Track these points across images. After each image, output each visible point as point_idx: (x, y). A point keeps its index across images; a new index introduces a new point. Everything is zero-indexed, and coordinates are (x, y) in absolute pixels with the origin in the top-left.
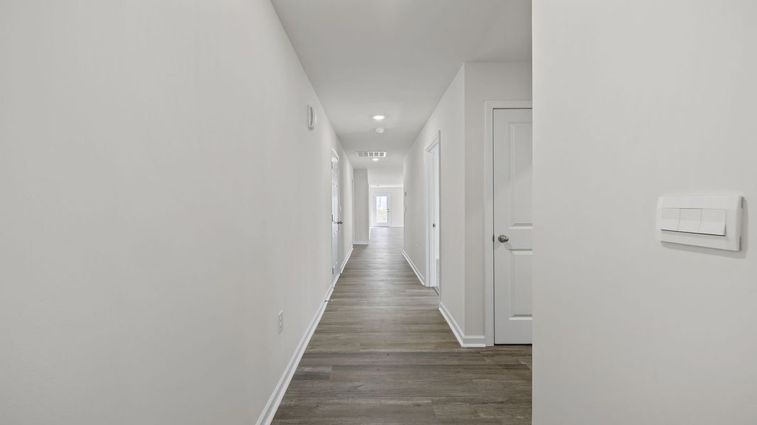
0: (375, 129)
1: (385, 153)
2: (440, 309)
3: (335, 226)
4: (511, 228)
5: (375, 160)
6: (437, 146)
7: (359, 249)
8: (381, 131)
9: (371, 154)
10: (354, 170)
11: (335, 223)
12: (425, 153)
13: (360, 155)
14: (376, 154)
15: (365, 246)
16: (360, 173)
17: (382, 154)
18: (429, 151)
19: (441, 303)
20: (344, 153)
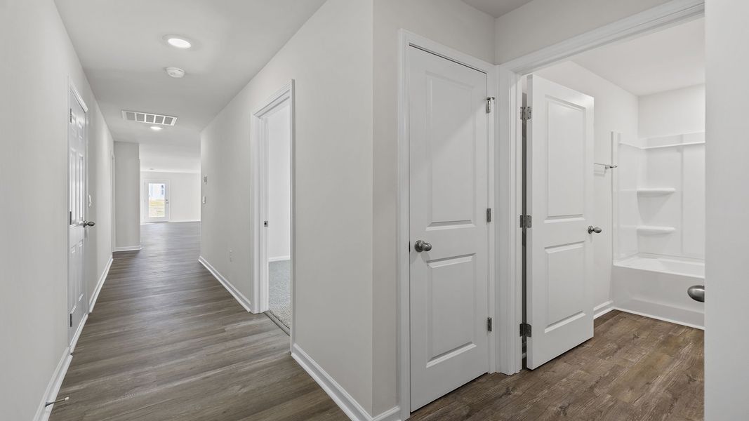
0: (165, 69)
1: (174, 119)
2: (294, 355)
3: (77, 232)
4: (429, 229)
5: (156, 128)
6: (289, 101)
7: (124, 261)
8: (177, 73)
9: (150, 119)
10: (115, 142)
11: (78, 225)
12: (253, 119)
13: (130, 116)
14: (159, 120)
15: (134, 254)
16: (124, 147)
17: (168, 121)
18: (259, 117)
19: (296, 346)
20: (98, 109)
